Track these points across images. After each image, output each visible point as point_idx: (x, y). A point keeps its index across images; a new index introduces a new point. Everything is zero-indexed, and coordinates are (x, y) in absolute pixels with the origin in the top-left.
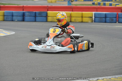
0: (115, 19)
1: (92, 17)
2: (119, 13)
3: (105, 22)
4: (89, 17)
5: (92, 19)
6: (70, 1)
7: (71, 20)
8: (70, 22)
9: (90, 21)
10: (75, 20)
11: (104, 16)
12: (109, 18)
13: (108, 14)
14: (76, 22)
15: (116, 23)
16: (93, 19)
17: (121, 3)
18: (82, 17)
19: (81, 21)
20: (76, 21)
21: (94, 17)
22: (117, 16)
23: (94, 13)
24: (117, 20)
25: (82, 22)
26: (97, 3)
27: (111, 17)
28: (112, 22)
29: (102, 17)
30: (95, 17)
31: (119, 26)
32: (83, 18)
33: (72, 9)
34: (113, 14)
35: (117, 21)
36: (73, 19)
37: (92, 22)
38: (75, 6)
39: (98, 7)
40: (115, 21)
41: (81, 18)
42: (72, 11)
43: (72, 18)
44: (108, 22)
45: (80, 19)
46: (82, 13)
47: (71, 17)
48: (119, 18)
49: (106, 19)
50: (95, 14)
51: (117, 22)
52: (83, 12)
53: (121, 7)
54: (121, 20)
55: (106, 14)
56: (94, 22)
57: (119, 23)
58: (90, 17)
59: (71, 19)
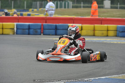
0: (39, 31)
1: (13, 29)
3: (29, 34)
4: (10, 29)
5: (13, 30)
9: (11, 33)
11: (27, 27)
12: (32, 30)
13: (31, 25)
15: (40, 35)
16: (15, 31)
17: (41, 14)
18: (3, 29)
19: (1, 33)
21: (15, 29)
22: (42, 27)
23: (15, 24)
24: (42, 32)
25: (2, 34)
26: (12, 14)
27: (35, 28)
28: (36, 33)
29: (25, 28)
30: (17, 29)
31: (43, 38)
32: (5, 30)
34: (37, 25)
35: (42, 33)
37: (14, 34)
39: (20, 17)
40: (39, 33)
44: (32, 33)
46: (3, 25)
48: (44, 29)
49: (29, 30)
50: (17, 25)
51: (42, 34)
52: (4, 23)
54: (46, 31)
55: (29, 25)
56: (16, 34)
57: (44, 35)
58: (12, 29)
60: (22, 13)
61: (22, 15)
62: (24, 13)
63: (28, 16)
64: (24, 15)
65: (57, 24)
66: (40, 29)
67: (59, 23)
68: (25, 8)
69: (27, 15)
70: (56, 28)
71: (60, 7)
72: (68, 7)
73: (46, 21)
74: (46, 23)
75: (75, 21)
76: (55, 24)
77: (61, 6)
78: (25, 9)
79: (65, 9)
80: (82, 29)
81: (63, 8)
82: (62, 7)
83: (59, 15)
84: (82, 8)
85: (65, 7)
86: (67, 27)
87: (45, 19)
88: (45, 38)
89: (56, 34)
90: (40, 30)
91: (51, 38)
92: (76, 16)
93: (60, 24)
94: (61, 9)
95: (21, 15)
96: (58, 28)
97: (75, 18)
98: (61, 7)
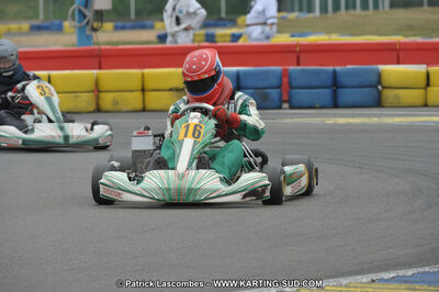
0: (274, 93)
1: (182, 90)
2: (291, 68)
4: (171, 90)
6: (88, 28)
7: (98, 105)
8: (93, 112)
10: (115, 102)
12: (251, 92)
13: (246, 73)
14: (120, 112)
15: (280, 107)
18: (143, 90)
19: (140, 106)
20: (118, 108)
22: (285, 80)
24: (285, 97)
25: (144, 110)
27: (260, 84)
28: (263, 104)
31: (289, 121)
32: (148, 94)
33: (96, 60)
34: (266, 72)
35: (285, 102)
36: (107, 100)
38: (108, 47)
40: (277, 103)
41: (139, 94)
42: (100, 68)
43: (102, 95)
45: (134, 100)
46: (143, 75)
47: (97, 90)
48: (291, 87)
51: (286, 105)
52: (146, 71)
53: (295, 46)
54: (301, 95)
55: (238, 75)
57: (291, 107)
59: (98, 99)
60: (211, 31)
61: (210, 38)
62: (219, 32)
63: (233, 41)
64: (218, 39)
65: (338, 68)
66: (279, 87)
67: (345, 65)
68: (223, 15)
69: (229, 39)
70: (335, 83)
71: (347, 8)
72: (376, 7)
73: (298, 58)
74: (298, 64)
75: (401, 54)
76: (331, 68)
77: (351, 4)
78: (221, 19)
79: (364, 13)
80: (428, 84)
81: (358, 11)
82: (354, 7)
83: (343, 35)
84: (426, 8)
85: (365, 6)
86: (374, 79)
87: (295, 51)
88: (297, 120)
89: (336, 105)
90: (278, 91)
91: (318, 120)
92: (406, 36)
93: (349, 67)
94: (351, 12)
95: (207, 41)
96: (343, 80)
97: (400, 44)
98: (350, 6)
